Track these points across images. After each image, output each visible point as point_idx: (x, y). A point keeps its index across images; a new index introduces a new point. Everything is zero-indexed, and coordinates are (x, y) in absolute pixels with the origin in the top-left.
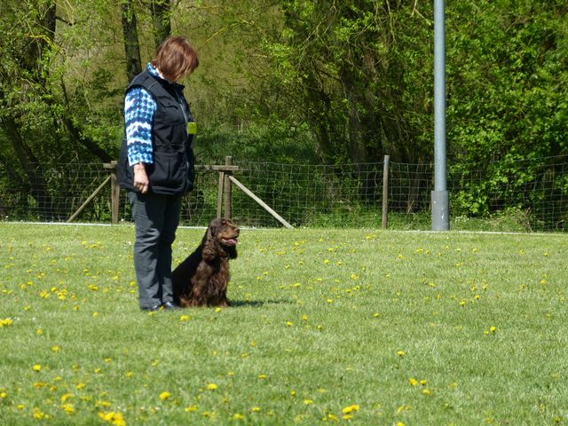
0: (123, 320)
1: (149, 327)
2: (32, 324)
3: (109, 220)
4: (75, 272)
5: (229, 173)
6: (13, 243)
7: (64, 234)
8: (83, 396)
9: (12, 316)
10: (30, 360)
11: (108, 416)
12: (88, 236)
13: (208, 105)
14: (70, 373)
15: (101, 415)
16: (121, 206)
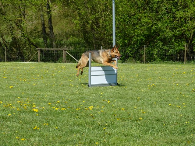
0: (39, 86)
3: (38, 61)
4: (29, 74)
5: (66, 50)
7: (27, 65)
9: (14, 85)
10: (17, 96)
12: (32, 65)
13: (61, 34)
15: (33, 109)
16: (41, 58)
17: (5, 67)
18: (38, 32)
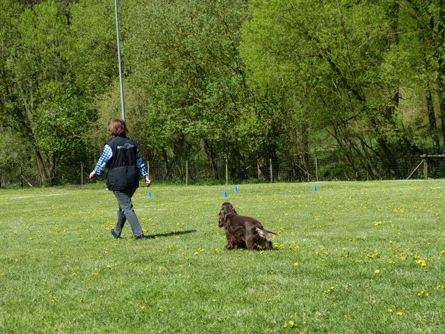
0: (427, 221)
1: (437, 223)
2: (390, 223)
3: (423, 178)
4: (408, 201)
6: (384, 189)
7: (404, 185)
8: (410, 253)
9: (382, 221)
10: (388, 239)
11: (419, 262)
12: (415, 185)
14: (404, 244)
15: (416, 261)
16: (429, 172)
17: (367, 190)
18: (423, 127)
